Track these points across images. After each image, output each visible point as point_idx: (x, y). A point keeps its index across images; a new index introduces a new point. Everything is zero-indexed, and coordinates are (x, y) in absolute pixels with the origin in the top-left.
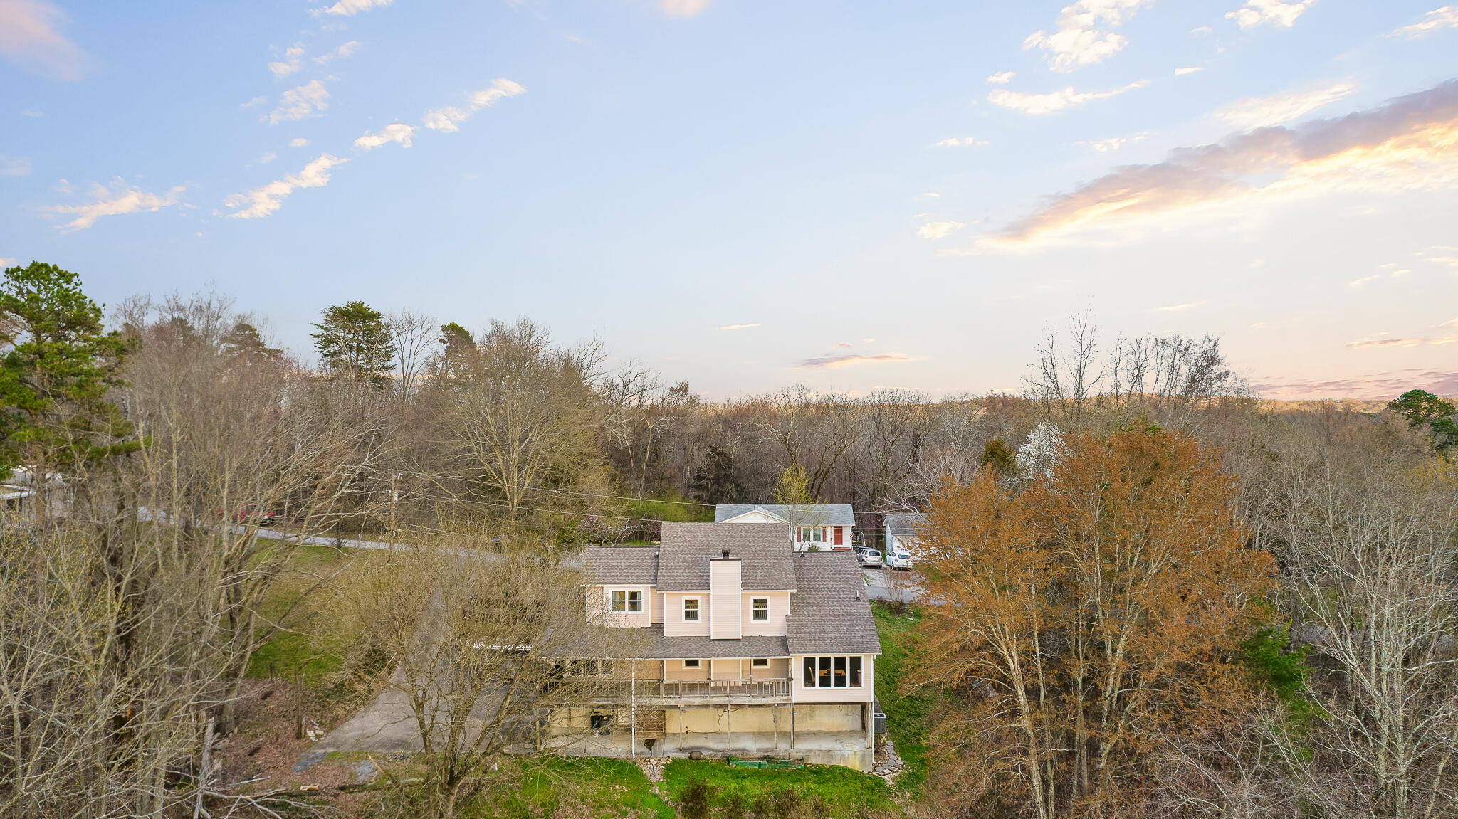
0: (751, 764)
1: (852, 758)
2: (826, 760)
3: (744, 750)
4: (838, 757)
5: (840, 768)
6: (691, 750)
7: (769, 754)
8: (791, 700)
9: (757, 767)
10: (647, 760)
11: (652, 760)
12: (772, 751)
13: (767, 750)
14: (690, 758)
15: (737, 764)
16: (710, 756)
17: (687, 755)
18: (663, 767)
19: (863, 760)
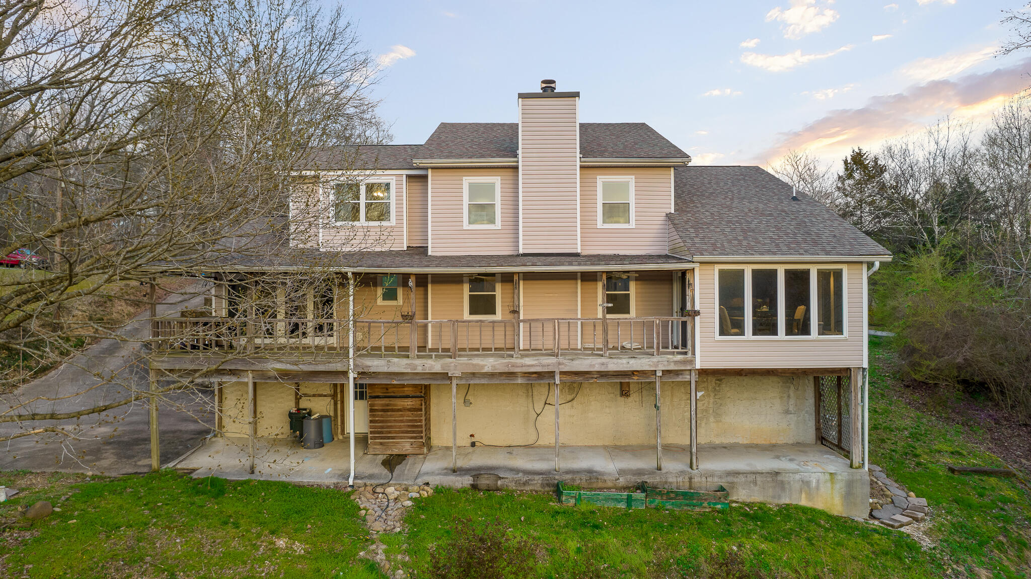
0: (607, 499)
1: (825, 489)
2: (770, 492)
3: (590, 471)
4: (797, 486)
5: (804, 510)
6: (476, 472)
7: (645, 478)
8: (692, 362)
9: (622, 506)
10: (379, 490)
11: (390, 490)
12: (651, 473)
13: (639, 472)
14: (474, 487)
15: (578, 499)
16: (517, 482)
17: (466, 481)
18: (409, 503)
19: (849, 495)
